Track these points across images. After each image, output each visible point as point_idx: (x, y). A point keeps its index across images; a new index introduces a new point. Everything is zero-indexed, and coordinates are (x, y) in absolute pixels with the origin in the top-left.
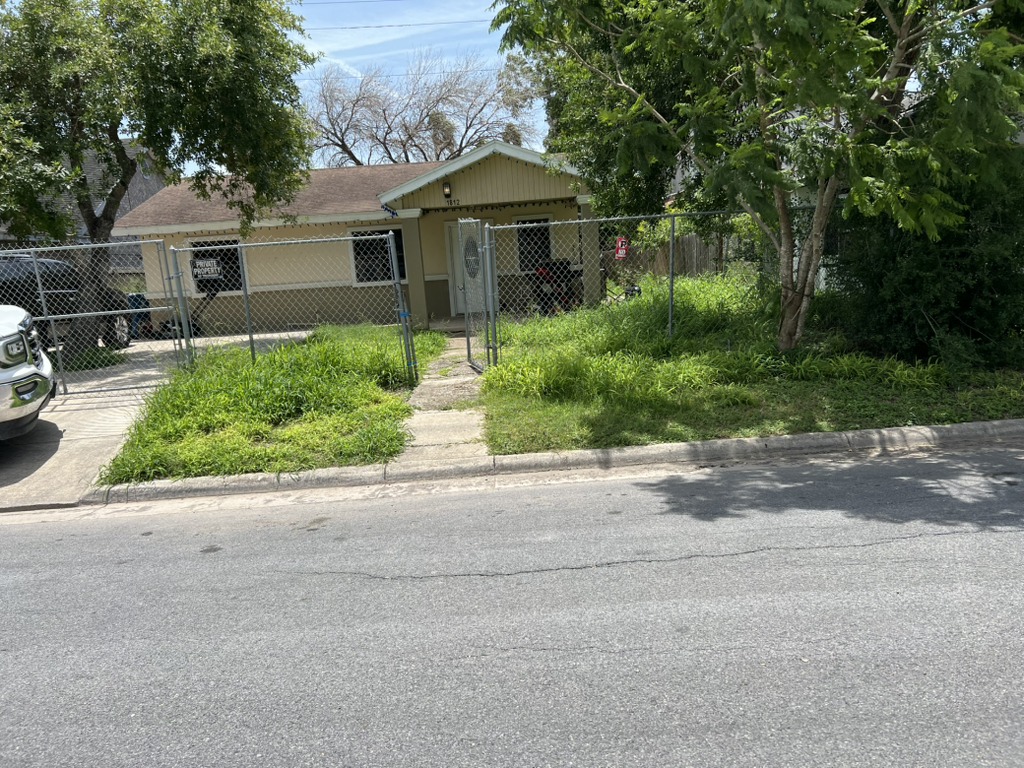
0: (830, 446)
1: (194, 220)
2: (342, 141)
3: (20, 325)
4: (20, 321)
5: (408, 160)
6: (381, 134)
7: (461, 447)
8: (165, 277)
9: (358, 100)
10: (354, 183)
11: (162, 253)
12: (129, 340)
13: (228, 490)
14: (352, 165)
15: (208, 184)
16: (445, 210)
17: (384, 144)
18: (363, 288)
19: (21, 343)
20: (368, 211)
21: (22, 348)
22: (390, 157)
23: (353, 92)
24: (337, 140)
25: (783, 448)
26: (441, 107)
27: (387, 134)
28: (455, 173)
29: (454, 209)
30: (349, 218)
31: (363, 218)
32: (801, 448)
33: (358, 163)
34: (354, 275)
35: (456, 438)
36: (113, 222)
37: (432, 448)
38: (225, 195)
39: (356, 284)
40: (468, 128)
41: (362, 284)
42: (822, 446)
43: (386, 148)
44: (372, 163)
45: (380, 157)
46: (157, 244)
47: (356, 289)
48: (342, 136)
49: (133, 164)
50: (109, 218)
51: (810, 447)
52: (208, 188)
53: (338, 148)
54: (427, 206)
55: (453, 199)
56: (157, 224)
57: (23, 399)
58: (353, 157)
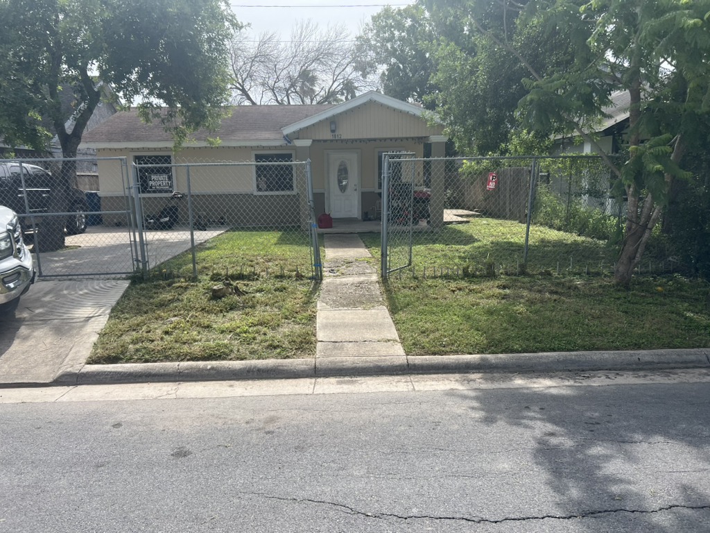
0: (692, 362)
1: (138, 139)
2: (243, 87)
3: (9, 224)
4: (8, 221)
5: (289, 103)
6: (271, 82)
7: (375, 345)
8: (126, 186)
9: (255, 57)
10: (254, 117)
11: (124, 167)
12: (85, 227)
13: (183, 376)
14: (248, 104)
15: (150, 112)
16: (332, 141)
17: (273, 90)
18: (261, 196)
19: (9, 240)
20: (269, 139)
21: (9, 245)
22: (277, 100)
23: (252, 52)
24: (239, 86)
25: (653, 362)
26: (314, 65)
27: (275, 82)
28: (341, 114)
29: (337, 140)
30: (254, 144)
31: (264, 144)
32: (669, 363)
33: (253, 103)
34: (255, 186)
35: (368, 336)
36: (80, 139)
37: (351, 344)
38: (163, 121)
39: (256, 193)
40: (334, 82)
41: (260, 193)
42: (686, 362)
43: (274, 93)
44: (262, 104)
45: (268, 99)
46: (121, 160)
47: (255, 196)
48: (243, 82)
49: (98, 94)
50: (77, 135)
51: (676, 362)
52: (150, 116)
53: (239, 91)
54: (317, 138)
55: (337, 134)
56: (110, 140)
57: (9, 287)
58: (249, 98)
